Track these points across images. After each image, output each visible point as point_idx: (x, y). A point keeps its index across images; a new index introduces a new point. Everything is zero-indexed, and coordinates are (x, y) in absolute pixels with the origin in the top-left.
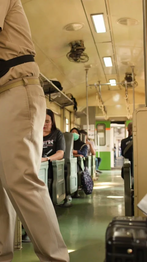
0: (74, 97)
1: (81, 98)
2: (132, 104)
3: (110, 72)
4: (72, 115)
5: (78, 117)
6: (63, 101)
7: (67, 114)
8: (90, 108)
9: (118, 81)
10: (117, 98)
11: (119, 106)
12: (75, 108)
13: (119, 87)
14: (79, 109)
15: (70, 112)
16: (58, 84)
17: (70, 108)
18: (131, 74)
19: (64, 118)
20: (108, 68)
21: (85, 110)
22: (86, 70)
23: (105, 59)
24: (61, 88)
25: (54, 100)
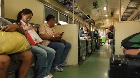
0: (94, 20)
1: (96, 21)
2: (113, 23)
3: (106, 12)
4: (93, 26)
5: (95, 27)
6: (90, 22)
7: (91, 26)
8: (99, 24)
9: (108, 15)
10: (107, 20)
11: (108, 23)
12: (94, 24)
13: (109, 17)
14: (96, 24)
15: (93, 25)
16: (89, 16)
17: (92, 24)
18: (113, 13)
19: (91, 27)
20: (105, 11)
21: (97, 24)
22: (98, 11)
23: (104, 8)
24: (90, 18)
25: (87, 21)
